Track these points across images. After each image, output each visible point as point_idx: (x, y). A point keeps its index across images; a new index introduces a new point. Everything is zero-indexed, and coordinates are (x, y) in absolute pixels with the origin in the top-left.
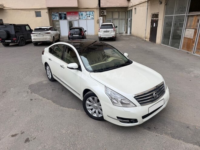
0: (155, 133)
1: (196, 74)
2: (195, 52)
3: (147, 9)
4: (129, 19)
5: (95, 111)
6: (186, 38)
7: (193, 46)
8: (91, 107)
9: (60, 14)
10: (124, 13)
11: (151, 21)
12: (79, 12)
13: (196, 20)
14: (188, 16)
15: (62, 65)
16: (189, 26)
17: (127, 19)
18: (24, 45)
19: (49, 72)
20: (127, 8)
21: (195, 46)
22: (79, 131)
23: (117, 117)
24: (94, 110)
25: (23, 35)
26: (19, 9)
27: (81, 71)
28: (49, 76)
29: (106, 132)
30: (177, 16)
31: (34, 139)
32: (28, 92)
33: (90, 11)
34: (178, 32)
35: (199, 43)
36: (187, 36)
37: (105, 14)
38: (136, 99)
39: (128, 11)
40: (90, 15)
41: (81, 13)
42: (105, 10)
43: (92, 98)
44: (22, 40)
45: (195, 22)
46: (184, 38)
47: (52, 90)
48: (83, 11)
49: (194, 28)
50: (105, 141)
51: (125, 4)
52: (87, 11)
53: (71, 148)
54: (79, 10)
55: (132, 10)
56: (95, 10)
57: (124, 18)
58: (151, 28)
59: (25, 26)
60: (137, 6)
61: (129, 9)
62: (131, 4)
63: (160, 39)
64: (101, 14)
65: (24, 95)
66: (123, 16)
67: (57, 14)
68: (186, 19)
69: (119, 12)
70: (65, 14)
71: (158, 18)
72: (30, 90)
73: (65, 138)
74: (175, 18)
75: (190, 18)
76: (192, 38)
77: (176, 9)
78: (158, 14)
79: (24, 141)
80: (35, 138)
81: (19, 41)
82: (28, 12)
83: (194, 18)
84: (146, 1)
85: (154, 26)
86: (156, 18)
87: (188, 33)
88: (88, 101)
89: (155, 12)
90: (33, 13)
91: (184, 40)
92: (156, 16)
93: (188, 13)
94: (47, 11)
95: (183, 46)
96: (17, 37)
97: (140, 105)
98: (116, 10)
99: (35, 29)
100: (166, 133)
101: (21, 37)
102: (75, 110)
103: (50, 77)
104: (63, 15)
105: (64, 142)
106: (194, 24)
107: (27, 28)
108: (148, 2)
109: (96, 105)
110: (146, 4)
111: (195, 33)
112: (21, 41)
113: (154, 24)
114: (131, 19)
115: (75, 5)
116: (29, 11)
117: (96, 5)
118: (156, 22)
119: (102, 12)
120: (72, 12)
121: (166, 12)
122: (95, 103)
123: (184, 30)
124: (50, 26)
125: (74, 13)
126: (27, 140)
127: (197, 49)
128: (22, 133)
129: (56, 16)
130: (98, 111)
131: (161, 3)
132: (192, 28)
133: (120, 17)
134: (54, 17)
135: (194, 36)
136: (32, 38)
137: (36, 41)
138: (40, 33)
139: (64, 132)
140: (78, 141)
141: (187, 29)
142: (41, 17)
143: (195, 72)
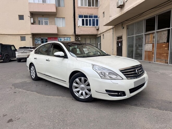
0: (142, 108)
1: (162, 73)
2: (155, 61)
3: (113, 34)
4: (99, 43)
5: (82, 92)
6: (146, 51)
7: (153, 56)
8: (77, 90)
9: (42, 39)
10: (95, 39)
11: (116, 42)
12: (59, 38)
13: (152, 37)
14: (146, 34)
15: (47, 59)
16: (147, 42)
17: (97, 44)
18: (8, 61)
19: (33, 71)
20: (96, 35)
21: (155, 56)
22: (67, 111)
23: (106, 90)
24: (80, 92)
25: (8, 53)
26: (6, 34)
27: (67, 58)
28: (32, 77)
29: (95, 109)
30: (137, 36)
31: (18, 119)
32: (11, 88)
33: (68, 37)
34: (138, 51)
35: (157, 54)
36: (147, 49)
37: (80, 39)
38: (123, 73)
39: (97, 38)
40: (67, 40)
41: (60, 39)
42: (79, 36)
43: (79, 79)
44: (7, 57)
45: (151, 39)
46: (145, 51)
47: (36, 86)
48: (62, 37)
49: (152, 43)
50: (96, 116)
51: (95, 33)
52: (65, 37)
53: (60, 123)
54: (58, 37)
55: (100, 36)
56: (72, 37)
57: (95, 43)
58: (117, 48)
59: (10, 46)
60: (104, 33)
61: (98, 36)
62: (99, 32)
63: (126, 55)
64: (77, 40)
65: (8, 90)
66: (93, 42)
67: (40, 39)
68: (144, 37)
69: (90, 38)
70: (46, 39)
71: (122, 39)
72: (13, 87)
73: (53, 116)
74: (135, 37)
75: (147, 36)
76: (151, 51)
77: (136, 31)
78: (122, 37)
79: (7, 121)
80: (20, 118)
81: (4, 57)
82: (14, 37)
83: (150, 36)
84: (112, 28)
85: (120, 45)
86: (121, 39)
87: (148, 47)
88: (75, 83)
89: (119, 35)
90: (19, 38)
91: (145, 53)
92: (120, 38)
93: (145, 33)
94: (31, 36)
95: (145, 58)
96: (3, 54)
97: (126, 78)
98: (88, 37)
99: (20, 48)
100: (153, 107)
101: (6, 55)
102: (60, 97)
103: (34, 77)
104: (45, 40)
105: (52, 120)
106: (151, 40)
107: (13, 48)
108: (113, 29)
109: (82, 86)
110: (112, 30)
111: (153, 46)
112: (5, 58)
113: (120, 44)
114: (100, 44)
115: (55, 32)
116: (16, 36)
117: (72, 32)
118: (121, 42)
119: (77, 38)
120: (52, 38)
121: (128, 34)
122: (82, 84)
123: (144, 46)
124: (33, 46)
125: (54, 39)
126: (10, 121)
127: (157, 58)
128: (4, 116)
129: (38, 40)
130: (85, 92)
131: (124, 28)
132: (150, 43)
133: (92, 42)
134: (36, 41)
135: (152, 49)
136: (17, 55)
137: (20, 57)
138: (24, 51)
139: (51, 112)
140: (67, 117)
141: (146, 45)
142: (25, 41)
143: (160, 71)
